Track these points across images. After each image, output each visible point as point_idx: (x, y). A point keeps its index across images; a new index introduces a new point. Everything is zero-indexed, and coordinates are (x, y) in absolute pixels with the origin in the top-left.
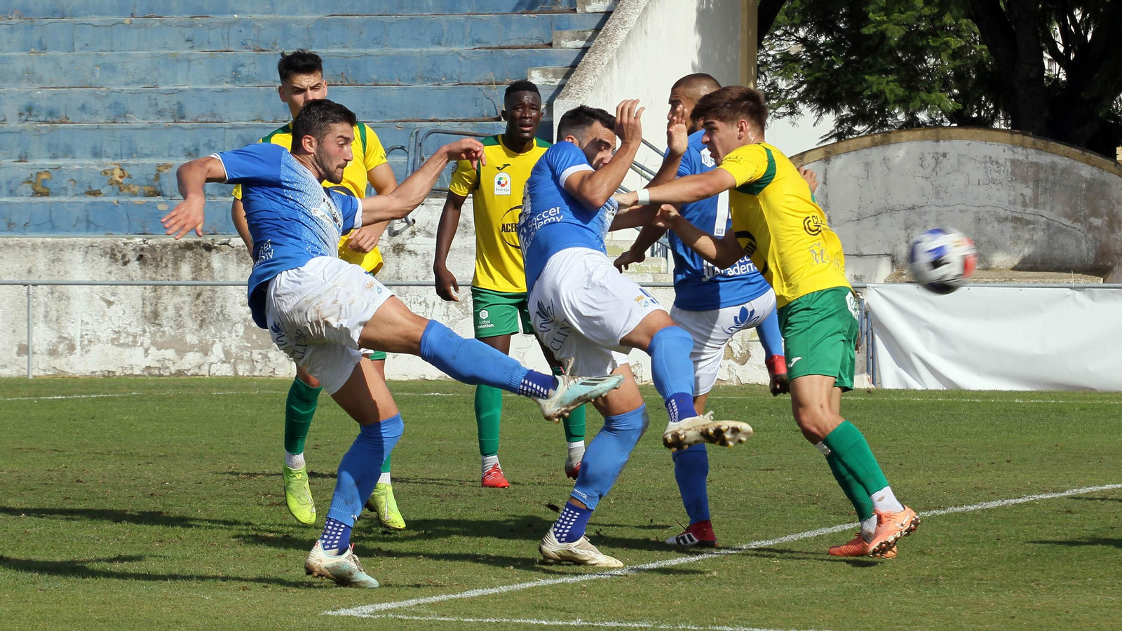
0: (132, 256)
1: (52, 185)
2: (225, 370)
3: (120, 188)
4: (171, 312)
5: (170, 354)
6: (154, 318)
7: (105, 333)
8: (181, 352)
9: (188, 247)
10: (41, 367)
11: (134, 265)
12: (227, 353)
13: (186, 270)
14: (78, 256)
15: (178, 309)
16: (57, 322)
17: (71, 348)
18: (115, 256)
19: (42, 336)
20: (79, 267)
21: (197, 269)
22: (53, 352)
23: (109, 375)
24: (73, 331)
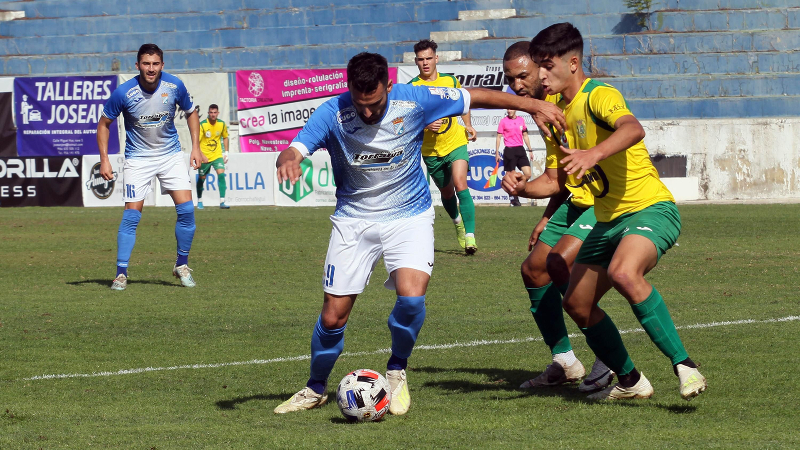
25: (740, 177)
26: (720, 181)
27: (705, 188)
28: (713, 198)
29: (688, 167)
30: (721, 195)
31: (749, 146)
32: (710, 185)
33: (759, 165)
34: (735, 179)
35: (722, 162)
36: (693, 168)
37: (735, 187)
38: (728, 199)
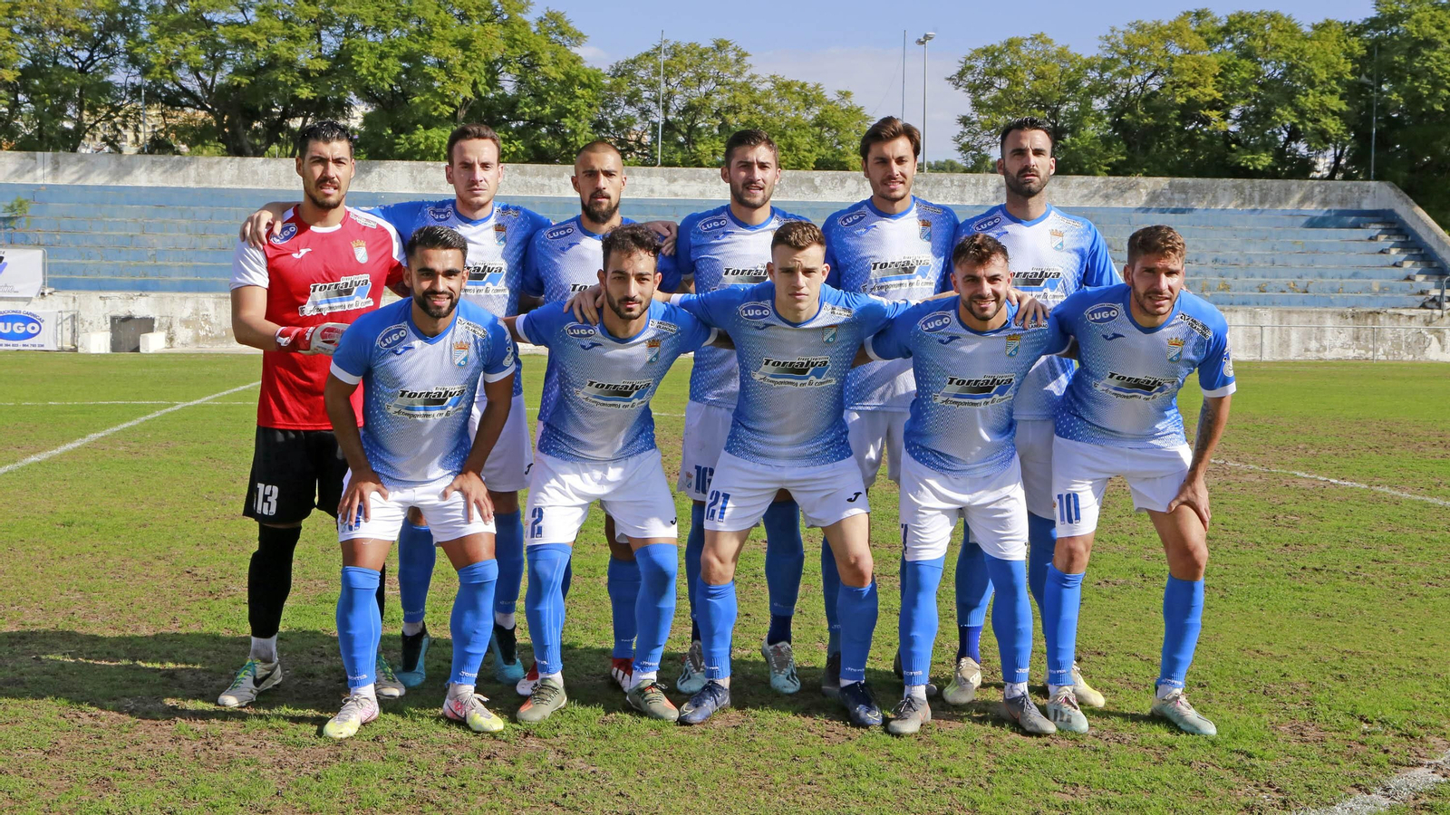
0: (1349, 316)
1: (1267, 288)
2: (1384, 358)
3: (1292, 290)
4: (1364, 336)
5: (1363, 352)
6: (1357, 338)
7: (1338, 343)
8: (1367, 352)
9: (1371, 313)
10: (1312, 356)
11: (1350, 319)
12: (1384, 351)
13: (1370, 321)
14: (1329, 316)
15: (1366, 335)
16: (1319, 340)
17: (1325, 349)
18: (1342, 315)
19: (1313, 345)
20: (1329, 322)
21: (1374, 321)
22: (1318, 351)
23: (1339, 359)
24: (1326, 343)
25: (202, 333)
26: (183, 334)
27: (171, 340)
28: (178, 348)
29: (156, 325)
30: (184, 344)
31: (211, 312)
32: (175, 338)
33: (220, 325)
34: (198, 334)
35: (186, 323)
36: (161, 325)
37: (197, 340)
38: (192, 349)
